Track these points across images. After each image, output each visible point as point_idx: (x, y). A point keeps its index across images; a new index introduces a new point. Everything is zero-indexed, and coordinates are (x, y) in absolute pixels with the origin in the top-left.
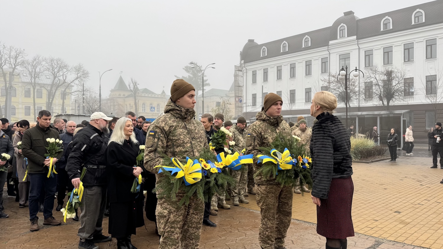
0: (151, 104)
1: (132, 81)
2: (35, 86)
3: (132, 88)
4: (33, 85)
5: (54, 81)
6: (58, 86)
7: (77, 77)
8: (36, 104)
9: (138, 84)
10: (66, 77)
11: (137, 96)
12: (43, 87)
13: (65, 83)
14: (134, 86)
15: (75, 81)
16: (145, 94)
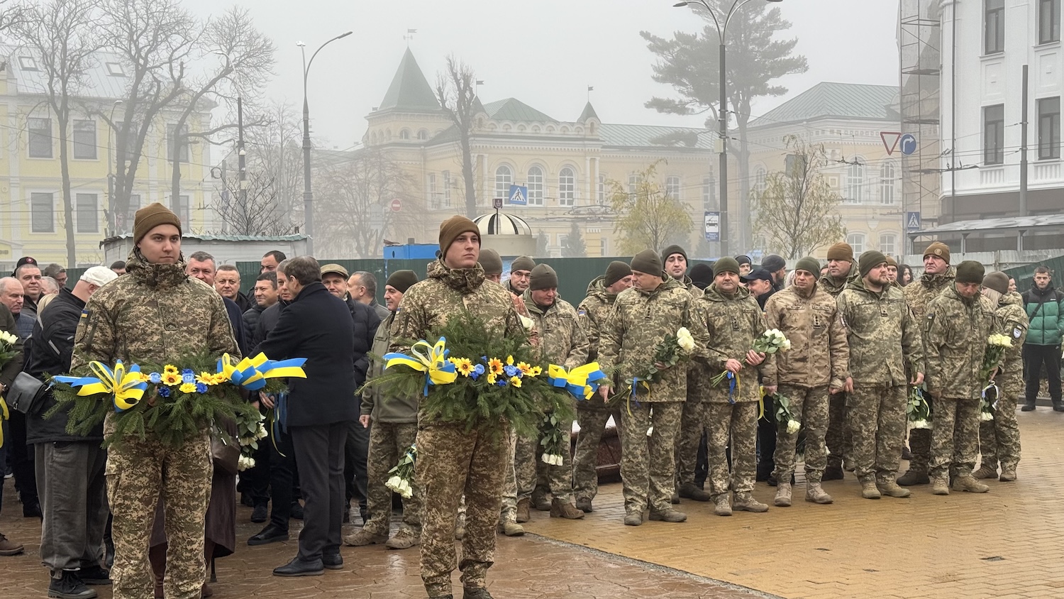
0: (535, 169)
1: (452, 69)
2: (67, 111)
3: (452, 102)
4: (59, 105)
5: (140, 86)
6: (154, 107)
7: (225, 64)
8: (72, 185)
9: (480, 83)
10: (182, 68)
11: (475, 136)
12: (98, 113)
13: (183, 91)
14: (462, 93)
15: (218, 84)
16: (511, 124)
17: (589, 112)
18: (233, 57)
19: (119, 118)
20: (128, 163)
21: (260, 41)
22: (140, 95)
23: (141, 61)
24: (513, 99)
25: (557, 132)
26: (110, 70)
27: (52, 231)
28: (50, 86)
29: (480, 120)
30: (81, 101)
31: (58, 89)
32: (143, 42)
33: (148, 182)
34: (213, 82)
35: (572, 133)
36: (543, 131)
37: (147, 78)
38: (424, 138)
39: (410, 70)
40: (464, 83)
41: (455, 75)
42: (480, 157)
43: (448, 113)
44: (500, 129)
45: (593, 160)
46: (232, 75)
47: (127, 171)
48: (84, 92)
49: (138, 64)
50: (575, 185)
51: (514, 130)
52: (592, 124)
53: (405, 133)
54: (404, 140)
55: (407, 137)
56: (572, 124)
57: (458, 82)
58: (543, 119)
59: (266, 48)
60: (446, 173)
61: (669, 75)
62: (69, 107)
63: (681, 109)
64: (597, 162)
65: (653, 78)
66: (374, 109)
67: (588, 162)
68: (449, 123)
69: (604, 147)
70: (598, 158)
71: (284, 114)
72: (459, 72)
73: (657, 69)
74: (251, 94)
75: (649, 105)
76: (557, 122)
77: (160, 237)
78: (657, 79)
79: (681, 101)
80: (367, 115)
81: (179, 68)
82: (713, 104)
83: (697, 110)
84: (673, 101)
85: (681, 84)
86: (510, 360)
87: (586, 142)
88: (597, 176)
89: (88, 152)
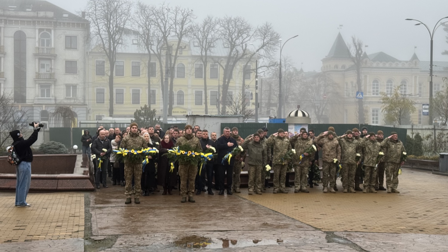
0: (390, 81)
1: (354, 41)
3: (353, 54)
4: (204, 60)
5: (232, 53)
6: (237, 59)
7: (262, 43)
8: (208, 88)
9: (366, 46)
11: (362, 68)
12: (218, 62)
13: (246, 54)
14: (357, 51)
15: (259, 51)
16: (379, 63)
17: (415, 57)
18: (265, 41)
19: (224, 64)
20: (227, 81)
21: (275, 34)
22: (232, 55)
23: (233, 43)
24: (382, 52)
25: (400, 66)
26: (224, 46)
27: (202, 104)
28: (201, 53)
29: (366, 61)
30: (212, 58)
31: (204, 54)
32: (233, 36)
33: (235, 87)
34: (258, 51)
35: (407, 66)
36: (394, 65)
37: (234, 50)
38: (344, 68)
39: (340, 41)
40: (359, 47)
41: (355, 44)
42: (366, 76)
43: (352, 59)
44: (375, 65)
45: (416, 77)
46: (264, 48)
47: (226, 83)
48: (212, 55)
49: (231, 44)
50: (407, 87)
51: (381, 65)
52: (416, 62)
54: (336, 69)
55: (337, 68)
56: (407, 62)
57: (356, 47)
58: (393, 60)
59: (277, 37)
60: (352, 83)
62: (207, 60)
64: (418, 78)
66: (326, 56)
67: (413, 78)
68: (353, 63)
69: (421, 71)
70: (418, 76)
71: (287, 60)
72: (357, 42)
74: (272, 54)
76: (400, 62)
77: (133, 128)
80: (322, 59)
81: (245, 46)
86: (193, 152)
87: (413, 70)
88: (417, 83)
89: (214, 75)
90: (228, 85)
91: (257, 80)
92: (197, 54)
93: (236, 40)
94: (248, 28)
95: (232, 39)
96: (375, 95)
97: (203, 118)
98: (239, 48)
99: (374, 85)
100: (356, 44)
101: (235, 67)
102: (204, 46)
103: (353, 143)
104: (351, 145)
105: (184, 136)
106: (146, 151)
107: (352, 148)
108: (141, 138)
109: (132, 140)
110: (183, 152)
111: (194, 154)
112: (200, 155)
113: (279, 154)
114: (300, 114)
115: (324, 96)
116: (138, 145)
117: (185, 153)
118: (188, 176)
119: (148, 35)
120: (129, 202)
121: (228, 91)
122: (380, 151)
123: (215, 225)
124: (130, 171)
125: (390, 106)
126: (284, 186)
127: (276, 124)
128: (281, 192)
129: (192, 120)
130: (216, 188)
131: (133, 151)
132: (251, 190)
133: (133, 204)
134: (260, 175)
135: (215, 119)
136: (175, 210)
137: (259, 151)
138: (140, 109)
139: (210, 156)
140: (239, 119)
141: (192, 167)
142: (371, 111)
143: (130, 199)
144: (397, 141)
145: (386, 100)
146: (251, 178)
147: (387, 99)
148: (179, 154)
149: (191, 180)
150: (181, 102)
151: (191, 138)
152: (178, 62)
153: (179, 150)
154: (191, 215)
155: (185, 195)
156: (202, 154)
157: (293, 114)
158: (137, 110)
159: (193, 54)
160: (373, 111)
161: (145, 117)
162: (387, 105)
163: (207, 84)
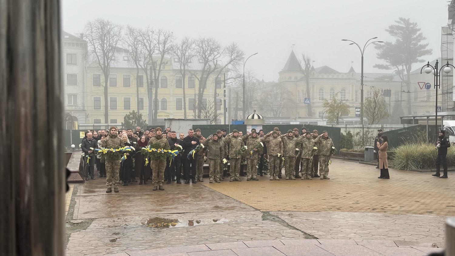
0: (332, 89)
1: (304, 57)
3: (304, 68)
4: (183, 73)
5: (205, 67)
6: (210, 73)
7: (230, 59)
8: (186, 96)
9: (314, 61)
10: (217, 62)
11: (311, 79)
12: (194, 75)
13: (217, 68)
14: (307, 65)
15: (228, 66)
16: (324, 75)
17: (352, 70)
18: (232, 57)
19: (199, 76)
20: (202, 90)
21: (240, 52)
22: (206, 69)
23: (206, 59)
24: (326, 66)
25: (340, 77)
26: (199, 62)
27: (182, 109)
28: (180, 67)
29: (314, 73)
30: (190, 71)
31: (182, 68)
32: (207, 54)
33: (209, 95)
34: (227, 65)
35: (345, 77)
36: (335, 77)
37: (207, 65)
38: (296, 79)
39: (293, 57)
40: (307, 62)
41: (304, 59)
42: (313, 86)
43: (303, 72)
44: (320, 76)
45: (353, 86)
46: (232, 63)
47: (201, 92)
48: (189, 69)
49: (205, 60)
50: (346, 94)
51: (325, 76)
52: (353, 74)
53: (290, 78)
54: (290, 80)
55: (291, 79)
56: (345, 74)
57: (306, 62)
58: (335, 72)
59: (242, 54)
60: (303, 90)
61: (382, 56)
62: (185, 74)
63: (387, 68)
65: (377, 57)
66: (282, 70)
67: (351, 87)
68: (303, 75)
69: (357, 81)
70: (354, 85)
71: (250, 73)
72: (306, 58)
73: (378, 54)
74: (238, 68)
75: (374, 67)
76: (340, 73)
77: (113, 130)
78: (378, 58)
79: (386, 65)
80: (279, 72)
81: (216, 62)
82: (398, 66)
83: (392, 68)
84: (383, 65)
85: (387, 59)
86: (162, 149)
87: (350, 80)
88: (354, 91)
89: (192, 86)
90: (202, 94)
91: (225, 89)
92: (177, 68)
93: (209, 56)
94: (218, 47)
95: (205, 56)
96: (321, 101)
97: (178, 121)
98: (211, 63)
99: (320, 92)
100: (306, 60)
101: (208, 79)
102: (183, 61)
103: (293, 140)
104: (291, 141)
105: (155, 137)
106: (123, 149)
107: (293, 144)
108: (119, 138)
109: (111, 140)
110: (154, 150)
111: (163, 151)
112: (168, 152)
113: (234, 150)
114: (256, 117)
115: (280, 102)
116: (117, 144)
117: (155, 150)
118: (159, 169)
119: (136, 52)
120: (109, 191)
121: (203, 98)
122: (314, 146)
123: (176, 208)
124: (110, 165)
125: (330, 109)
126: (238, 175)
127: (237, 125)
128: (236, 180)
129: (169, 123)
130: (184, 178)
131: (112, 150)
132: (211, 179)
133: (113, 193)
134: (219, 167)
135: (187, 121)
136: (146, 197)
137: (217, 148)
138: (129, 114)
139: (176, 153)
140: (207, 121)
141: (161, 162)
142: (318, 113)
143: (111, 188)
144: (327, 138)
145: (326, 104)
146: (212, 169)
147: (328, 104)
148: (151, 151)
149: (161, 172)
150: (164, 108)
151: (161, 138)
152: (161, 75)
153: (150, 148)
154: (158, 201)
155: (156, 185)
156: (170, 151)
157: (250, 117)
158: (126, 114)
159: (174, 68)
160: (320, 113)
161: (133, 120)
162: (328, 109)
163: (186, 93)
